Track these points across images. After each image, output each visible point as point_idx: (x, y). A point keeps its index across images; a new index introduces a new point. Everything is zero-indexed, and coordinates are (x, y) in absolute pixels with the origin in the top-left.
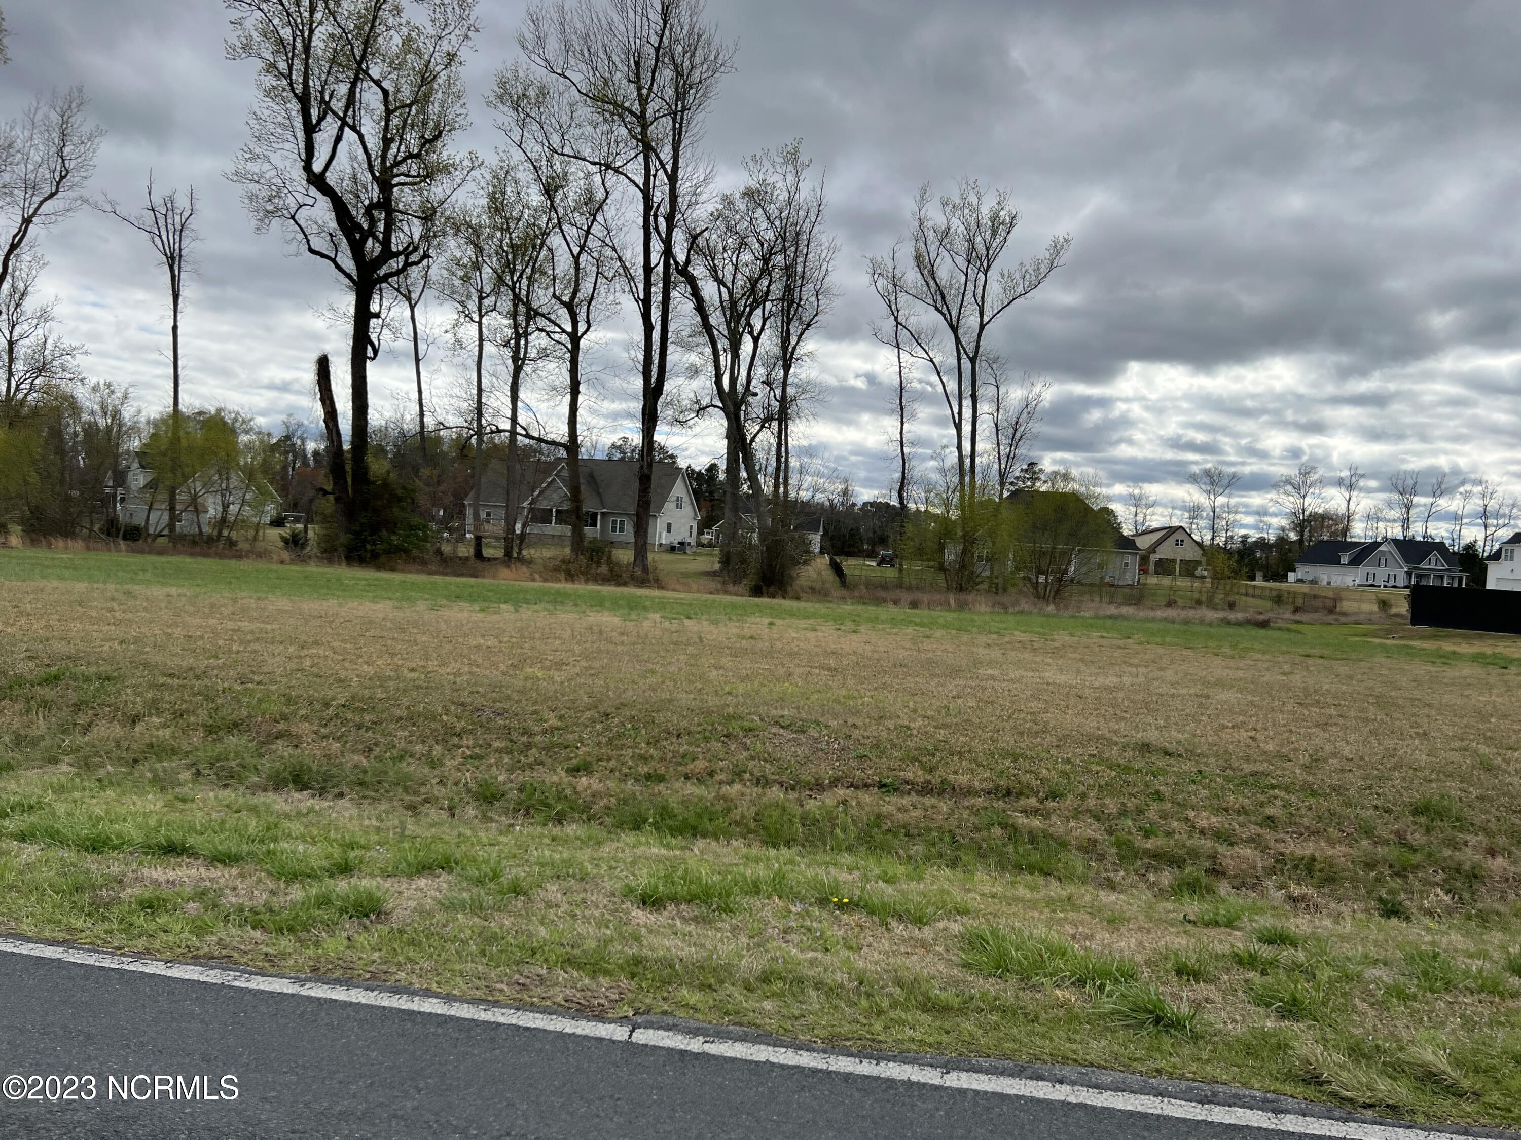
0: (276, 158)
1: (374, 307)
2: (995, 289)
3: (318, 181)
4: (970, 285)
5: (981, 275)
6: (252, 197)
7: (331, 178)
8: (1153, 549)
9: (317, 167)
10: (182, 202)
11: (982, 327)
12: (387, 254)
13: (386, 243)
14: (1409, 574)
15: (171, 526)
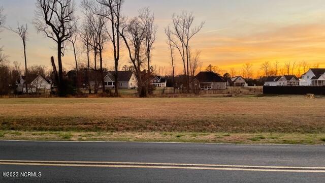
0: (40, 19)
1: (62, 46)
2: (190, 32)
3: (48, 23)
4: (185, 32)
5: (187, 30)
6: (36, 27)
7: (51, 22)
8: (235, 81)
9: (48, 20)
10: (25, 27)
11: (188, 40)
12: (64, 36)
13: (63, 33)
14: (288, 82)
15: (27, 91)
